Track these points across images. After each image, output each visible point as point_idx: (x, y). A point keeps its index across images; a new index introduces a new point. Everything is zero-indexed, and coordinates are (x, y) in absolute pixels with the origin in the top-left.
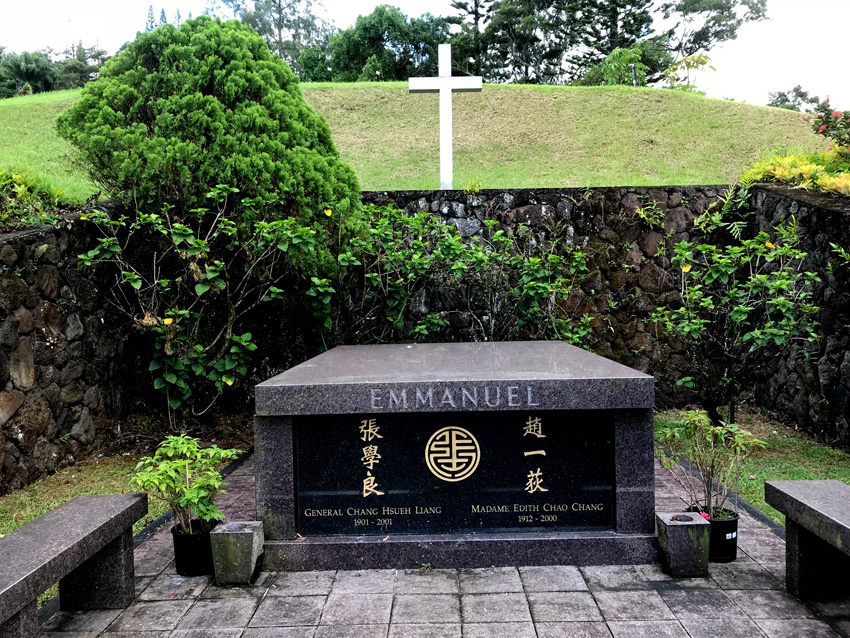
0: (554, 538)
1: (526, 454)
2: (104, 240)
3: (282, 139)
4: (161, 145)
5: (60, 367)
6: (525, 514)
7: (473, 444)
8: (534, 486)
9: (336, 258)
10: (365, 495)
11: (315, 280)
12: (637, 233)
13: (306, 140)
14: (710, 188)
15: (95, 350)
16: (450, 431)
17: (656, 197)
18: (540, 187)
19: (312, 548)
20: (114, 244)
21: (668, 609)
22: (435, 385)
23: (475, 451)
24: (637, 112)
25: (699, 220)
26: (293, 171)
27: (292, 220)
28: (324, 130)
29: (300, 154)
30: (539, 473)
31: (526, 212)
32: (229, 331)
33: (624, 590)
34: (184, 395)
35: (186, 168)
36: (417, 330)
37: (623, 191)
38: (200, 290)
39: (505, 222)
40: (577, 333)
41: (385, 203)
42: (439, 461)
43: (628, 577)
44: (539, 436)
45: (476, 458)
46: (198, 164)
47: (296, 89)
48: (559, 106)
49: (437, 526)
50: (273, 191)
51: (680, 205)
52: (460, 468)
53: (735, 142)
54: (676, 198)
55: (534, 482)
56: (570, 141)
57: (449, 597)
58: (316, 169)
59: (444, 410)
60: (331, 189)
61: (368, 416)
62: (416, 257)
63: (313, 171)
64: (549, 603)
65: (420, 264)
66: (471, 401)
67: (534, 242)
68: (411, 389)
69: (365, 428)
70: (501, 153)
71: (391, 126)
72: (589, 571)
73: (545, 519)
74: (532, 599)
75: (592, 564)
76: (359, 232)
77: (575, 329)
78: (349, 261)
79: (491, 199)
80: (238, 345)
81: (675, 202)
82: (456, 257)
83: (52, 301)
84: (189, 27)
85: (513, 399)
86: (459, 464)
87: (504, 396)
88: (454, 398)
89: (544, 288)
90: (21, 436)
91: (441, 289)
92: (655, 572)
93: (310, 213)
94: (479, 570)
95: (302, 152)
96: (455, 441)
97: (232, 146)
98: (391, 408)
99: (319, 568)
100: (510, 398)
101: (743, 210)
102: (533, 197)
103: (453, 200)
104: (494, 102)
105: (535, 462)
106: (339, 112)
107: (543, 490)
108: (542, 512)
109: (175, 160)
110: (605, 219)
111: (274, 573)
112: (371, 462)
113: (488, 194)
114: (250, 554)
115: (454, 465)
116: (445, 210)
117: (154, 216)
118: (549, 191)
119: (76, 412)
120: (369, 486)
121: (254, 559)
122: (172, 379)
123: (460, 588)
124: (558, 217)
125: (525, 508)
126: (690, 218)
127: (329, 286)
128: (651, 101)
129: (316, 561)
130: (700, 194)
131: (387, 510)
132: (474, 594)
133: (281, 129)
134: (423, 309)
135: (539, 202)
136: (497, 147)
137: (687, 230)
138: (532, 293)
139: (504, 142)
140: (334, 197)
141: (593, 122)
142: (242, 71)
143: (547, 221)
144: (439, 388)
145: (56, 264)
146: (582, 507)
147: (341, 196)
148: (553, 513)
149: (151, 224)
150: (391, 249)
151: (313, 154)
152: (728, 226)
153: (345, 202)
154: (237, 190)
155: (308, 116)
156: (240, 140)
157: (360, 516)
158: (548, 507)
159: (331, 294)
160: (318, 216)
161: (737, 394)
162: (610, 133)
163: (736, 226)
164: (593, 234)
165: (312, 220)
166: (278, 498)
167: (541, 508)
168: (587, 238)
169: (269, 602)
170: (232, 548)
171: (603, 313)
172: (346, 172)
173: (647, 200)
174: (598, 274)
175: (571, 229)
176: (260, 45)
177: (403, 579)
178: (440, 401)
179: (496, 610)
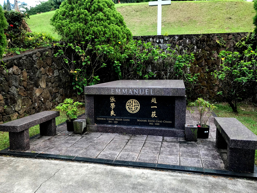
0: (157, 129)
1: (152, 107)
2: (59, 51)
3: (107, 22)
4: (74, 25)
5: (52, 83)
6: (151, 122)
7: (138, 104)
8: (154, 116)
10: (111, 115)
11: (116, 62)
12: (217, 48)
13: (115, 22)
14: (242, 33)
15: (62, 79)
16: (132, 100)
17: (224, 37)
19: (98, 127)
20: (62, 52)
21: (179, 147)
22: (127, 88)
23: (139, 106)
24: (227, 8)
25: (237, 44)
26: (110, 31)
27: (109, 45)
28: (121, 19)
29: (112, 26)
30: (155, 112)
31: (182, 42)
32: (93, 75)
33: (171, 142)
34: (81, 91)
35: (81, 31)
36: (145, 76)
37: (213, 35)
38: (84, 64)
39: (175, 45)
40: (193, 78)
41: (139, 40)
42: (130, 108)
43: (175, 140)
44: (155, 103)
45: (139, 107)
46: (84, 30)
47: (113, 7)
48: (202, 8)
49: (129, 124)
50: (103, 37)
51: (231, 39)
54: (230, 37)
55: (154, 114)
56: (203, 19)
57: (126, 140)
58: (116, 30)
59: (129, 95)
60: (121, 36)
61: (112, 96)
62: (144, 55)
66: (137, 93)
67: (184, 51)
68: (121, 89)
69: (111, 99)
70: (181, 23)
71: (148, 16)
72: (165, 138)
73: (156, 124)
74: (146, 142)
75: (167, 136)
76: (129, 48)
78: (125, 57)
79: (171, 38)
80: (95, 79)
82: (156, 55)
83: (50, 66)
86: (134, 109)
88: (132, 92)
89: (181, 64)
90: (42, 99)
91: (156, 65)
92: (183, 139)
93: (114, 43)
94: (137, 135)
95: (113, 26)
96: (133, 103)
97: (93, 24)
98: (116, 94)
99: (99, 132)
100: (146, 92)
101: (253, 40)
102: (184, 37)
103: (160, 38)
104: (181, 7)
105: (154, 109)
106: (133, 12)
107: (156, 117)
109: (78, 29)
110: (206, 44)
111: (89, 132)
112: (113, 107)
113: (170, 36)
114: (82, 127)
115: (133, 109)
117: (71, 44)
118: (189, 35)
119: (57, 95)
120: (112, 113)
121: (83, 128)
122: (78, 87)
123: (130, 138)
124: (192, 43)
125: (151, 121)
126: (235, 43)
127: (119, 63)
128: (233, 4)
129: (99, 130)
130: (239, 35)
131: (116, 119)
132: (133, 140)
133: (108, 20)
135: (186, 38)
136: (180, 21)
137: (233, 47)
138: (177, 66)
139: (182, 20)
140: (122, 38)
141: (212, 12)
142: (97, 3)
143: (188, 45)
144: (128, 89)
145: (51, 57)
146: (166, 122)
147: (124, 38)
148: (158, 123)
149: (70, 46)
151: (116, 26)
152: (247, 45)
153: (125, 40)
154: (94, 37)
155: (116, 15)
156: (95, 23)
157: (110, 120)
158: (157, 121)
159: (120, 66)
160: (117, 44)
161: (246, 99)
162: (217, 16)
163: (249, 46)
164: (202, 49)
165: (115, 45)
166: (90, 114)
167: (155, 121)
168: (201, 50)
169: (84, 137)
170: (78, 125)
171: (204, 73)
172: (127, 31)
173: (220, 37)
174: (203, 61)
175: (196, 47)
177: (118, 136)
178: (128, 92)
179: (135, 143)
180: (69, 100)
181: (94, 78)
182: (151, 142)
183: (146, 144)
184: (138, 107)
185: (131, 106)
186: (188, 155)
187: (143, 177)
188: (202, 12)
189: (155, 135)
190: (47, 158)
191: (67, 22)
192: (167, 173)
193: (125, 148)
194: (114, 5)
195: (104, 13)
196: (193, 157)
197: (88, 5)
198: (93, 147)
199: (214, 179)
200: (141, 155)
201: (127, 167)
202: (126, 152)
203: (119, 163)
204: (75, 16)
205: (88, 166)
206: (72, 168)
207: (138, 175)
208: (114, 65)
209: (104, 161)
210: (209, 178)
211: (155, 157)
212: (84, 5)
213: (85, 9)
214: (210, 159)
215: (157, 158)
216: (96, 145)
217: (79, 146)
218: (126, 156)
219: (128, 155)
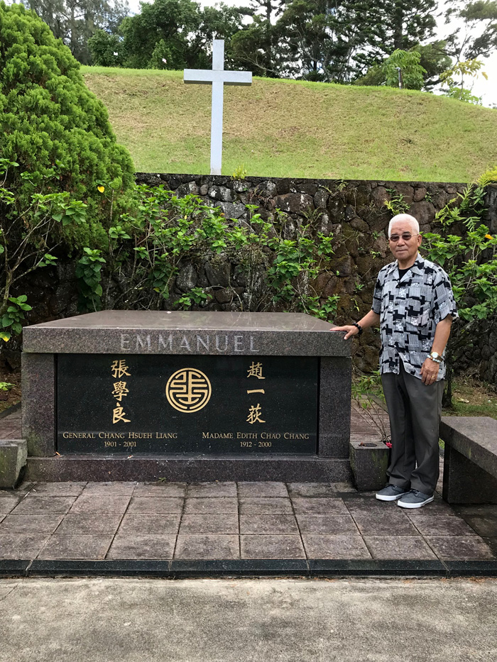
0: (267, 459)
1: (249, 392)
3: (62, 121)
6: (246, 440)
7: (206, 383)
8: (254, 418)
9: (107, 231)
10: (114, 422)
11: (88, 250)
12: (384, 223)
13: (84, 123)
14: (451, 185)
16: (187, 372)
17: (403, 192)
18: (305, 177)
19: (68, 463)
21: (345, 509)
22: (175, 333)
23: (207, 388)
24: (400, 113)
25: (440, 214)
26: (70, 150)
27: (67, 194)
28: (102, 114)
29: (77, 135)
30: (258, 408)
31: (286, 200)
32: (7, 292)
33: (317, 497)
36: (181, 301)
37: (374, 184)
39: (267, 209)
40: (324, 309)
41: (157, 185)
42: (177, 396)
43: (323, 490)
44: (260, 378)
45: (208, 394)
47: (76, 74)
48: (329, 103)
49: (174, 447)
50: (50, 167)
51: (424, 199)
52: (194, 402)
53: (484, 145)
54: (421, 193)
55: (255, 415)
56: (336, 136)
57: (176, 499)
58: (91, 149)
59: (181, 353)
60: (105, 169)
61: (119, 357)
62: (180, 234)
63: (88, 151)
64: (255, 504)
65: (185, 241)
66: (204, 347)
67: (292, 227)
68: (155, 335)
69: (115, 367)
70: (273, 144)
71: (170, 113)
72: (293, 486)
73: (261, 444)
74: (242, 501)
75: (297, 481)
76: (130, 210)
77: (323, 306)
78: (120, 235)
79: (255, 186)
80: (14, 305)
81: (419, 197)
82: (218, 237)
85: (239, 346)
86: (193, 399)
87: (231, 344)
88: (190, 344)
89: (294, 267)
91: (206, 267)
92: (346, 487)
93: (84, 189)
94: (205, 483)
95: (80, 133)
96: (191, 380)
97: (13, 124)
98: (137, 351)
99: (73, 479)
100: (236, 345)
101: (479, 206)
102: (293, 187)
103: (221, 185)
104: (269, 96)
105: (256, 399)
106: (121, 96)
107: (261, 421)
108: (259, 439)
110: (357, 209)
111: (35, 483)
112: (121, 395)
113: (253, 181)
114: (15, 464)
115: (190, 399)
116: (213, 194)
118: (307, 181)
120: (118, 414)
121: (18, 468)
123: (186, 494)
124: (315, 206)
125: (246, 435)
126: (432, 212)
127: (100, 257)
128: (413, 103)
129: (70, 474)
130: (442, 190)
131: (132, 435)
132: (197, 498)
133: (63, 112)
134: (190, 284)
135: (299, 191)
136: (268, 138)
137: (429, 222)
138: (283, 271)
139: (276, 134)
140: (107, 176)
141: (359, 120)
143: (305, 209)
144: (178, 335)
146: (292, 436)
147: (114, 175)
148: (268, 440)
150: (158, 225)
151: (90, 136)
152: (465, 220)
153: (118, 181)
154: (17, 165)
155: (87, 101)
156: (22, 119)
157: (109, 439)
158: (264, 436)
159: (102, 264)
160: (91, 192)
161: (465, 370)
162: (373, 131)
163: (471, 221)
164: (345, 223)
165: (86, 196)
166: (41, 421)
167: (259, 436)
168: (340, 226)
169: (29, 500)
171: (350, 294)
172: (121, 154)
173: (394, 194)
174: (347, 258)
175: (326, 217)
176: (43, 31)
177: (141, 488)
178: (178, 346)
179: (211, 507)
181: (10, 304)
182: (256, 500)
183: (244, 506)
184: (206, 391)
185: (182, 389)
186: (382, 529)
187: (281, 602)
188: (332, 115)
189: (259, 481)
192: (345, 583)
193: (186, 523)
194: (77, 67)
195: (52, 90)
196: (398, 532)
198: (79, 528)
199: (478, 586)
200: (245, 539)
201: (216, 578)
202: (193, 533)
203: (191, 567)
205: (87, 586)
206: (35, 600)
207: (262, 598)
208: (84, 261)
209: (139, 567)
210: (463, 585)
211: (293, 542)
214: (446, 535)
215: (298, 543)
216: (85, 519)
217: (24, 526)
218: (201, 545)
219: (206, 542)
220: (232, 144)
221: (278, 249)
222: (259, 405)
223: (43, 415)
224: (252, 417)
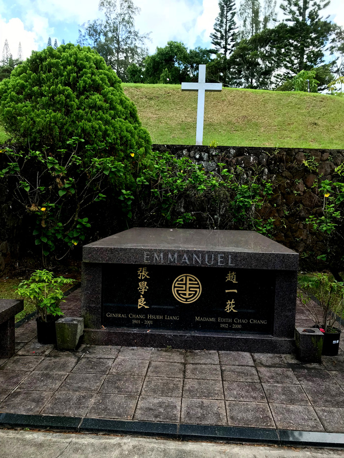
0: (239, 337)
1: (227, 291)
2: (11, 164)
3: (110, 114)
4: (43, 113)
6: (224, 323)
8: (230, 309)
9: (136, 180)
10: (139, 307)
11: (124, 191)
12: (303, 174)
13: (123, 115)
16: (186, 276)
17: (315, 155)
18: (252, 146)
19: (109, 333)
20: (17, 166)
21: (296, 379)
22: (179, 251)
23: (199, 288)
24: (309, 107)
25: (338, 169)
26: (115, 132)
27: (112, 158)
28: (133, 110)
29: (119, 123)
30: (233, 302)
31: (242, 160)
32: (77, 216)
33: (274, 367)
35: (56, 127)
36: (178, 221)
37: (296, 150)
38: (61, 193)
39: (230, 165)
40: (265, 227)
41: (165, 151)
42: (179, 292)
43: (277, 360)
44: (234, 282)
45: (199, 292)
46: (63, 125)
47: (119, 86)
48: (265, 102)
49: (176, 326)
50: (103, 142)
51: (328, 160)
52: (190, 296)
54: (326, 156)
55: (230, 306)
56: (270, 121)
57: (179, 364)
58: (127, 131)
59: (183, 265)
60: (135, 142)
61: (143, 266)
62: (178, 181)
63: (125, 132)
64: (232, 371)
65: (181, 185)
66: (198, 261)
67: (245, 176)
68: (166, 253)
69: (140, 272)
70: (231, 126)
71: (172, 109)
72: (256, 355)
73: (234, 326)
74: (223, 368)
75: (259, 352)
76: (149, 166)
77: (265, 225)
78: (143, 182)
79: (223, 152)
80: (81, 224)
81: (325, 158)
82: (201, 182)
84: (62, 50)
85: (221, 261)
86: (190, 294)
87: (216, 260)
88: (189, 259)
89: (248, 202)
91: (192, 200)
92: (292, 358)
93: (123, 154)
94: (197, 351)
95: (120, 121)
96: (188, 282)
97: (82, 116)
98: (154, 262)
99: (112, 344)
100: (219, 260)
102: (246, 151)
103: (202, 151)
104: (230, 98)
105: (231, 296)
106: (144, 100)
107: (234, 311)
108: (233, 323)
109: (51, 122)
110: (286, 165)
111: (88, 345)
112: (143, 290)
113: (222, 149)
114: (76, 334)
115: (187, 295)
117: (38, 152)
118: (255, 148)
120: (141, 303)
121: (78, 337)
122: (45, 240)
123: (186, 360)
124: (259, 163)
125: (224, 320)
126: (333, 167)
127: (131, 195)
128: (317, 101)
129: (111, 341)
130: (339, 154)
131: (150, 316)
132: (193, 364)
133: (111, 109)
134: (182, 210)
135: (250, 154)
136: (229, 123)
137: (330, 174)
138: (241, 204)
139: (234, 120)
140: (136, 147)
141: (284, 111)
142: (89, 75)
143: (253, 165)
146: (255, 321)
147: (140, 146)
148: (239, 324)
149: (36, 157)
150: (166, 176)
151: (126, 123)
153: (142, 150)
154: (83, 140)
155: (125, 102)
156: (87, 113)
157: (135, 318)
158: (236, 320)
159: (132, 199)
160: (127, 156)
162: (293, 118)
164: (279, 174)
165: (123, 159)
166: (92, 306)
167: (233, 320)
168: (275, 176)
169: (84, 360)
170: (66, 331)
171: (280, 218)
172: (144, 133)
173: (309, 156)
174: (279, 195)
175: (266, 170)
176: (101, 61)
177: (156, 353)
178: (181, 260)
179: (203, 373)
180: (44, 274)
181: (78, 223)
182: (233, 368)
183: (226, 373)
184: (198, 290)
185: (182, 287)
186: (327, 401)
188: (268, 109)
189: (233, 351)
190: (10, 427)
191: (27, 106)
192: (308, 453)
193: (187, 387)
194: (119, 82)
195: (105, 95)
196: (338, 404)
197: (71, 78)
198: (115, 388)
200: (229, 405)
201: (211, 442)
202: (192, 397)
203: (193, 431)
204: (45, 96)
205: (119, 445)
211: (264, 410)
212: (62, 76)
213: (66, 85)
215: (268, 411)
216: (119, 380)
217: (79, 384)
218: (199, 409)
219: (202, 406)
220: (209, 126)
221: (237, 190)
222: (233, 300)
223: (94, 302)
224: (228, 308)
